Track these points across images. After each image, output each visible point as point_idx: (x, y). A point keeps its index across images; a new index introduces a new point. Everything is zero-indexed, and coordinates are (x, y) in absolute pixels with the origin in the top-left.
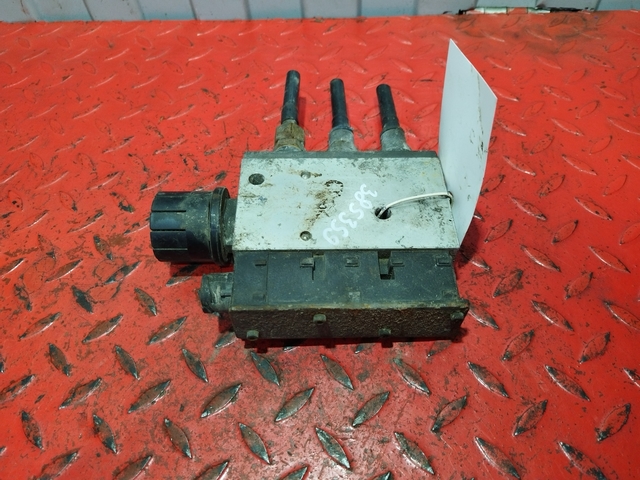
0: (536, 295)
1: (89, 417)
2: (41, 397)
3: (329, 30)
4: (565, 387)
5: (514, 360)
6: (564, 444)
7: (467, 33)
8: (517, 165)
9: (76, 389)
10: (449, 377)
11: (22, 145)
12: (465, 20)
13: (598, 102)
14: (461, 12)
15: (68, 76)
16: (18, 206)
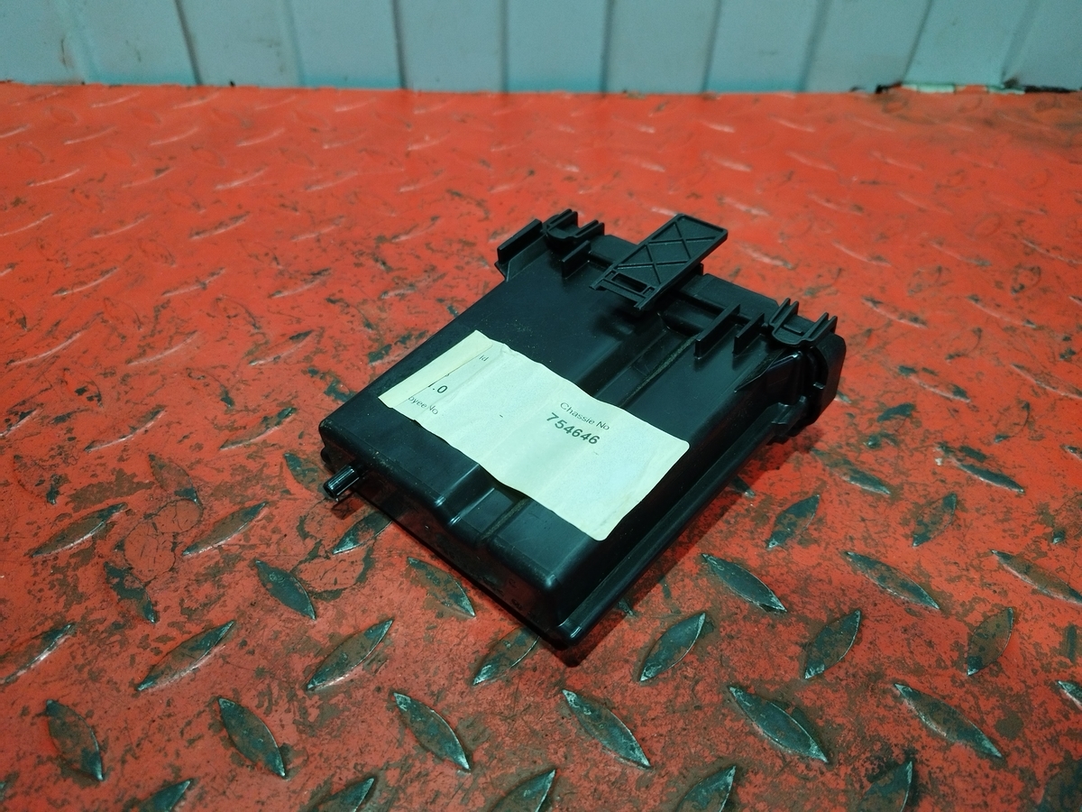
3: (658, 109)
7: (903, 118)
11: (82, 283)
12: (891, 99)
14: (879, 89)
15: (167, 168)
16: (90, 399)
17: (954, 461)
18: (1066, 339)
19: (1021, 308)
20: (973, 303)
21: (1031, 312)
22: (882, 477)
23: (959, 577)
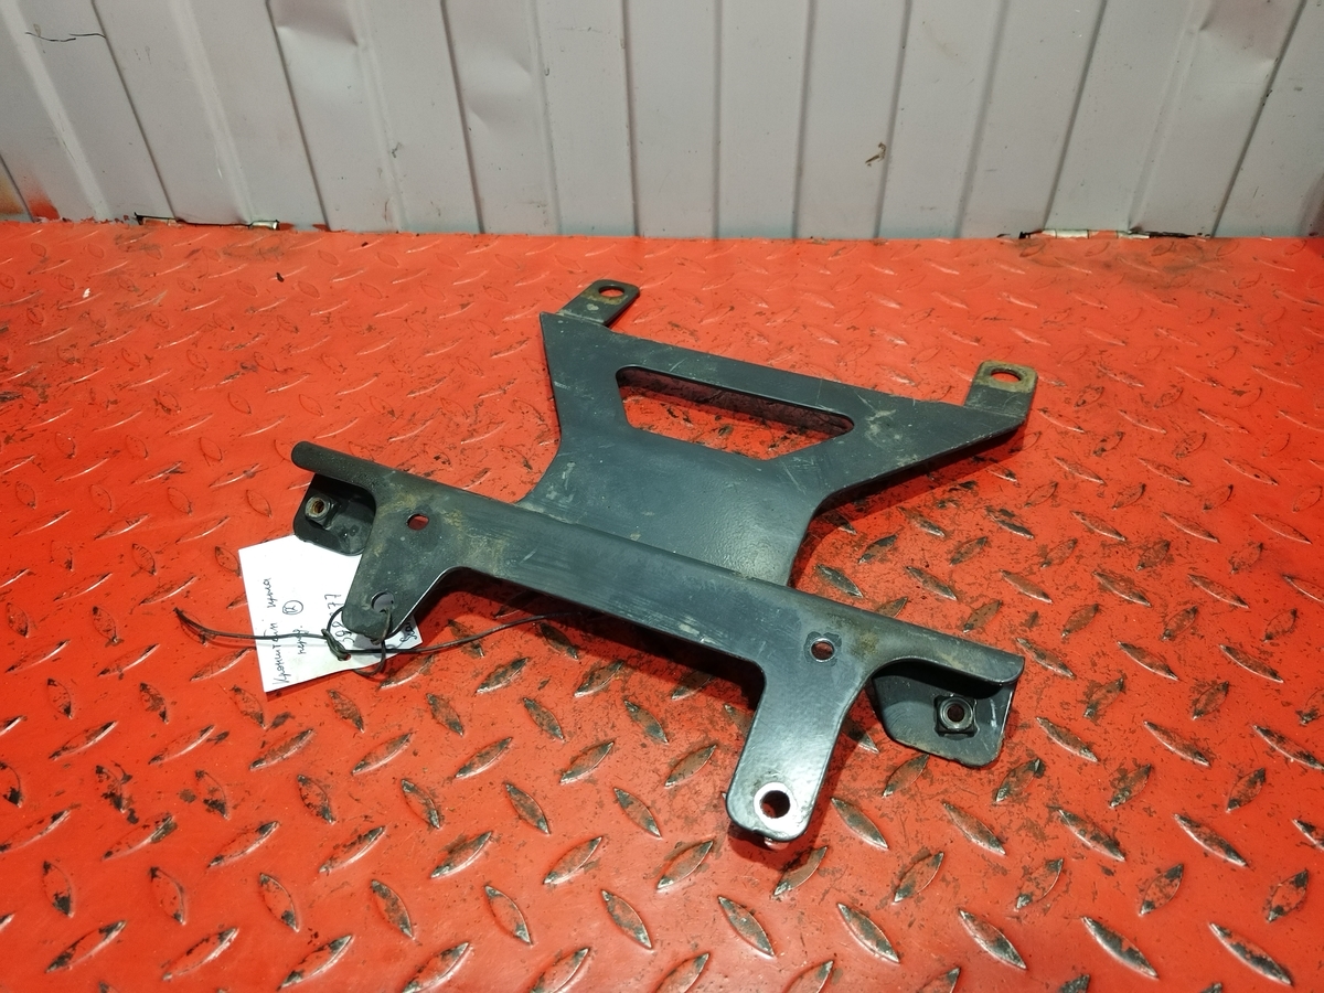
0: (1194, 569)
1: (618, 702)
2: (544, 684)
3: (836, 254)
4: (1249, 667)
5: (1177, 640)
6: (1258, 727)
7: (1036, 261)
8: (1139, 421)
9: (592, 674)
10: (1096, 658)
11: (425, 388)
12: (1030, 245)
13: (1236, 348)
14: (1022, 236)
15: (468, 304)
16: (444, 463)
17: (992, 517)
18: (1104, 441)
19: (1078, 418)
20: (1042, 413)
21: (1085, 421)
22: (942, 526)
23: (974, 583)
